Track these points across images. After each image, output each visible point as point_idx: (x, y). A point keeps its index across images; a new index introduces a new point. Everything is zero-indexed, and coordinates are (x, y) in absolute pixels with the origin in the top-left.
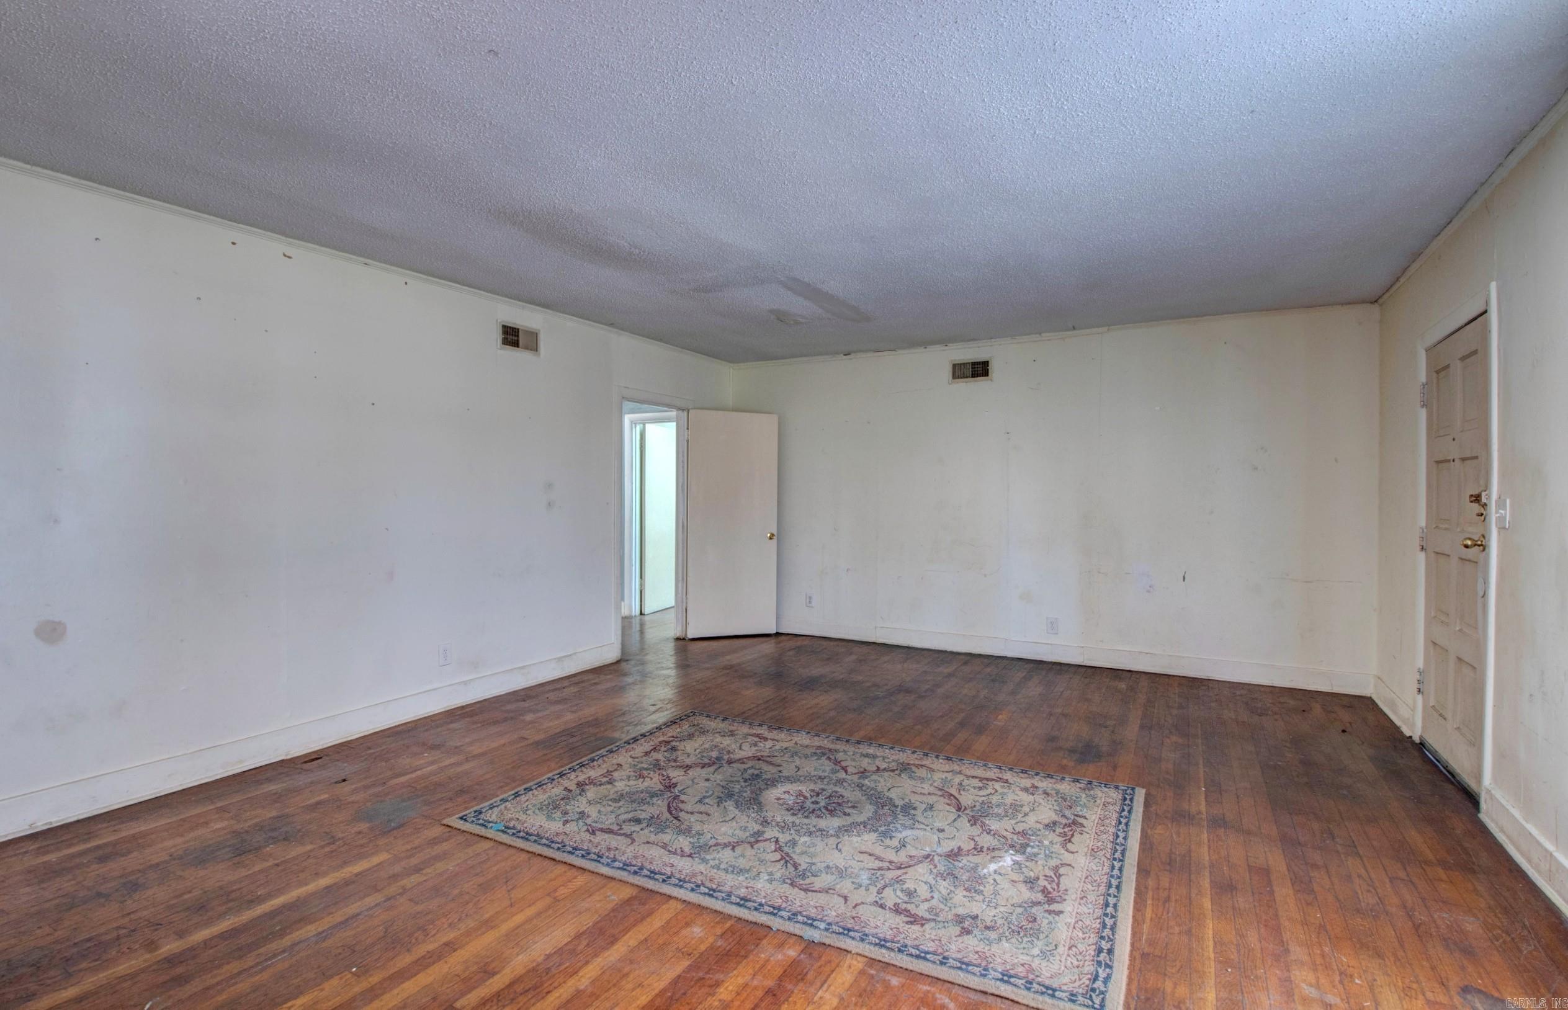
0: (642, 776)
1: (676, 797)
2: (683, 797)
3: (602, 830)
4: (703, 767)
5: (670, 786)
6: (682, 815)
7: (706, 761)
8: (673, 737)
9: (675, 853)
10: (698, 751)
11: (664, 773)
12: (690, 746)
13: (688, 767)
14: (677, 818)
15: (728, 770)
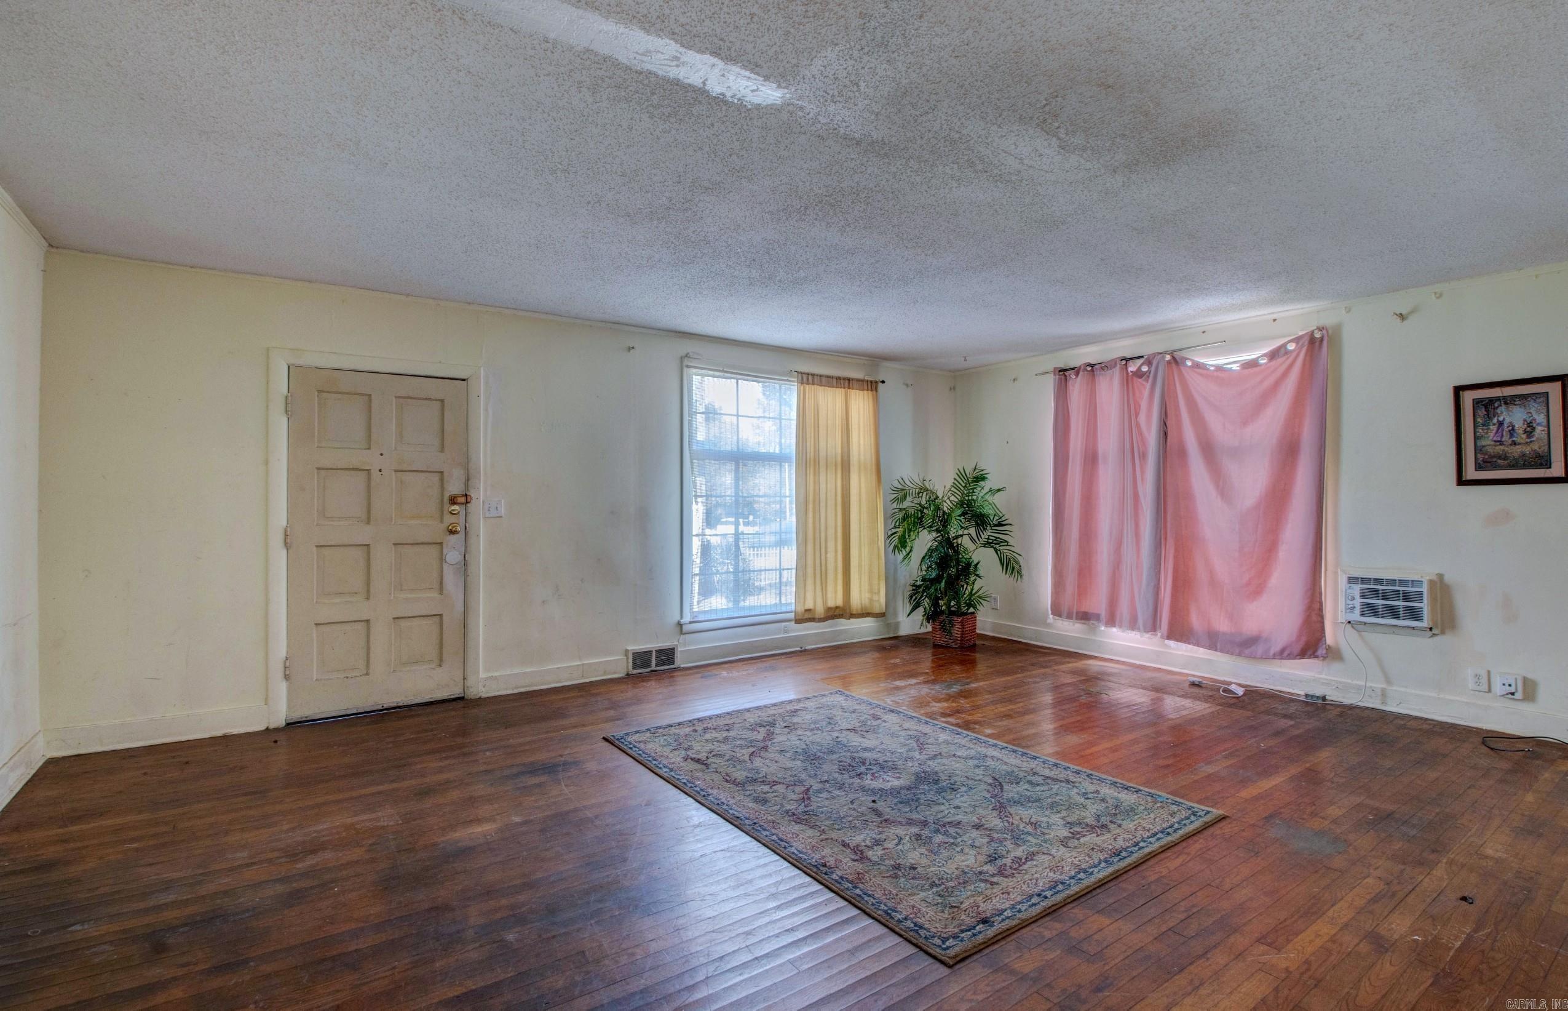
0: (1035, 825)
1: (994, 796)
2: (988, 795)
3: (1061, 781)
4: (959, 823)
5: (1001, 808)
6: (990, 781)
7: (952, 830)
8: (992, 884)
9: (998, 759)
10: (959, 849)
11: (1006, 824)
12: (970, 860)
13: (977, 827)
14: (995, 779)
15: (930, 814)
